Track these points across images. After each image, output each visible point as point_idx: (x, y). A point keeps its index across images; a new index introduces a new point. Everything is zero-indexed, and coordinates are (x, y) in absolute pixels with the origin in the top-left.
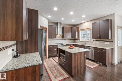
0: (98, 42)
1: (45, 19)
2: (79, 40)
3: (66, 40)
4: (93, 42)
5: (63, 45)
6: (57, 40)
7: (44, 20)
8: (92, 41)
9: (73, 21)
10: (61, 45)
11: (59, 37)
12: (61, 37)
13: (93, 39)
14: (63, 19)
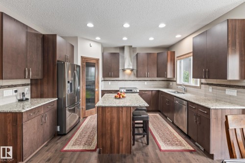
0: (210, 89)
1: (93, 44)
2: (175, 81)
3: (145, 80)
4: (200, 87)
5: (131, 90)
6: (125, 80)
7: (91, 46)
8: (199, 85)
9: (151, 39)
10: (127, 90)
11: (129, 75)
12: (134, 75)
13: (200, 81)
14: (125, 39)
